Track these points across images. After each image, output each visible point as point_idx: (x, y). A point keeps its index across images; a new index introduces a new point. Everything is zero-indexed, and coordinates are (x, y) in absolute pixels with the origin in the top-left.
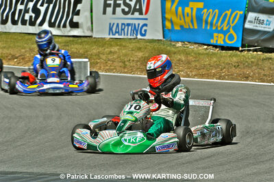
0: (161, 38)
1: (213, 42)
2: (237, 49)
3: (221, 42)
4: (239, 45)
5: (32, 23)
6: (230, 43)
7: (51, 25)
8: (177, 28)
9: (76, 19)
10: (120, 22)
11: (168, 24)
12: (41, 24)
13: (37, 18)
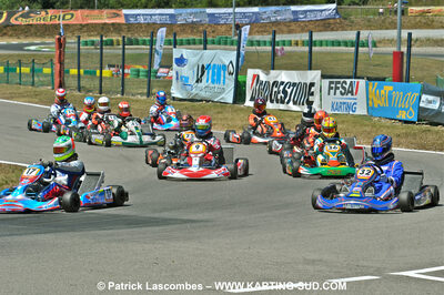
0: (366, 113)
1: (398, 117)
2: (414, 123)
3: (404, 118)
4: (416, 120)
5: (283, 102)
6: (410, 118)
7: (295, 103)
8: (376, 106)
9: (311, 98)
10: (339, 101)
11: (370, 102)
12: (288, 103)
13: (285, 97)
